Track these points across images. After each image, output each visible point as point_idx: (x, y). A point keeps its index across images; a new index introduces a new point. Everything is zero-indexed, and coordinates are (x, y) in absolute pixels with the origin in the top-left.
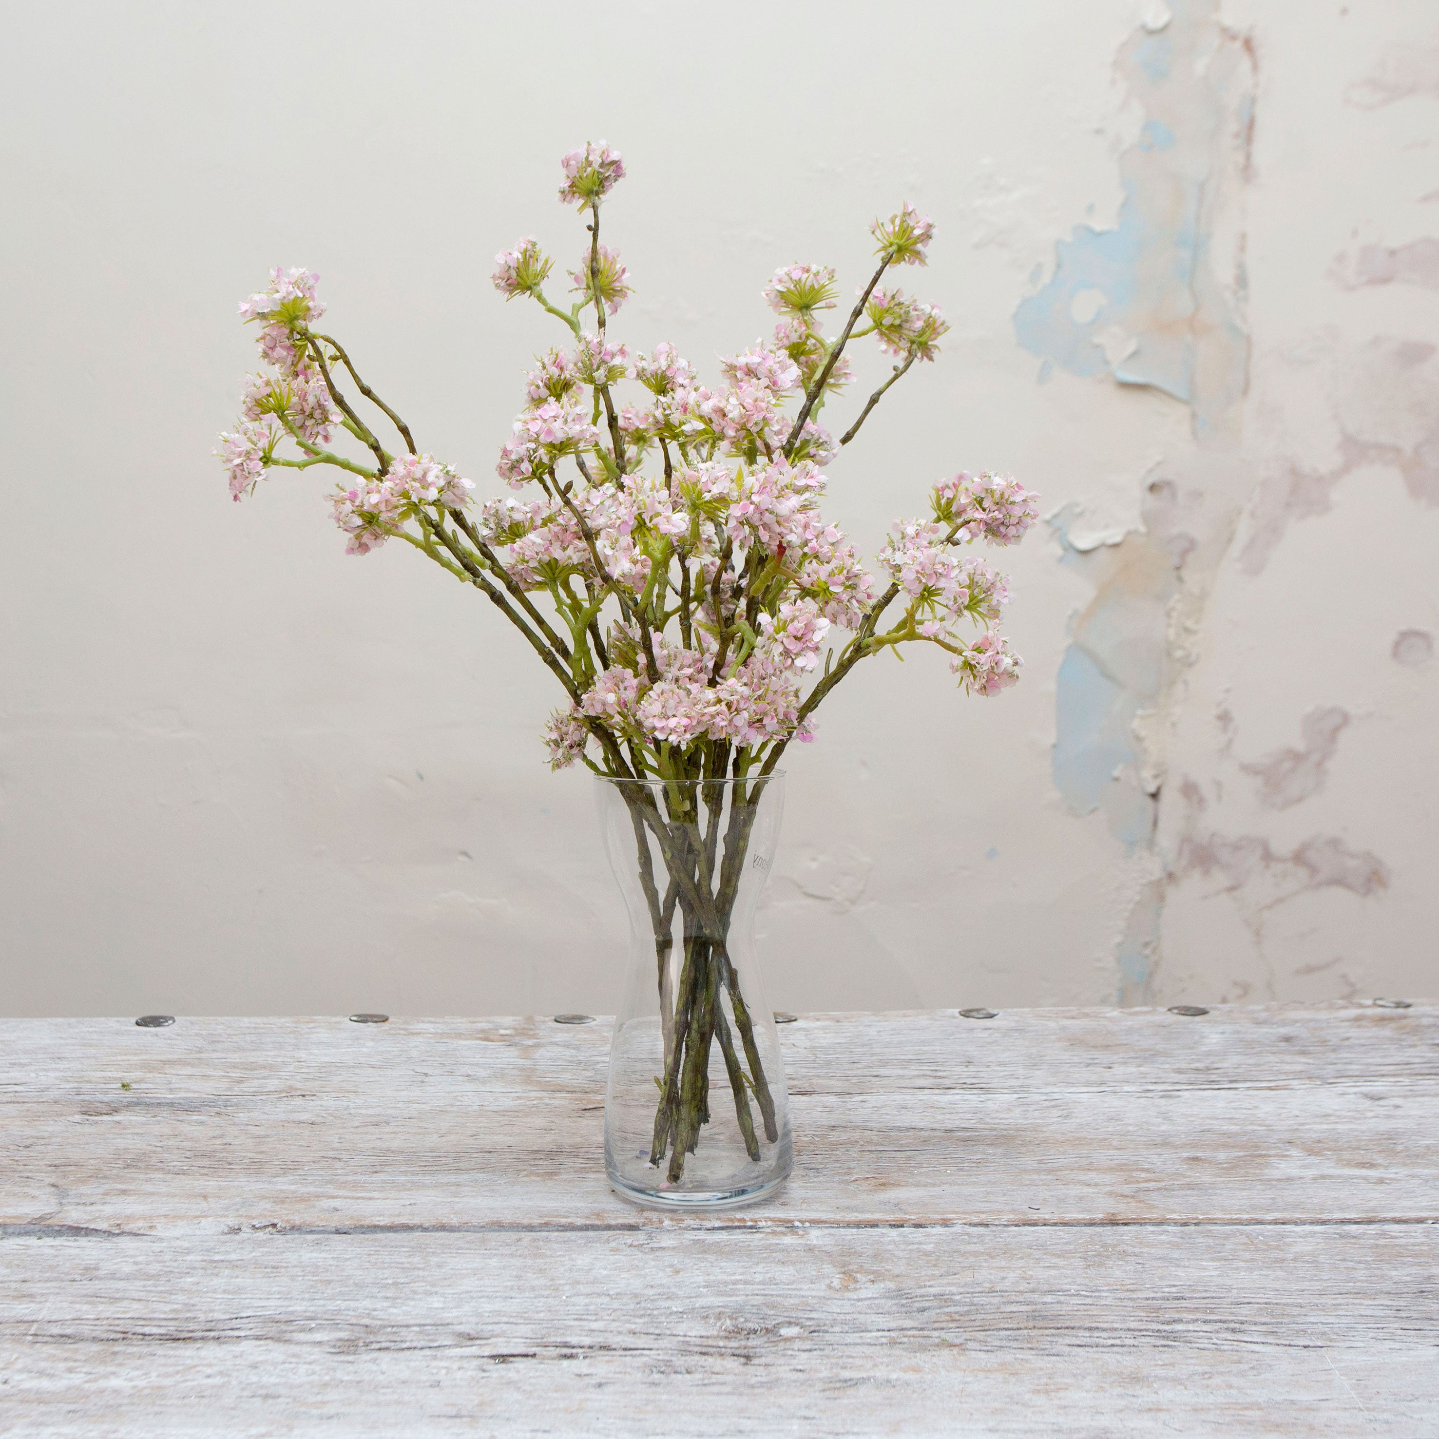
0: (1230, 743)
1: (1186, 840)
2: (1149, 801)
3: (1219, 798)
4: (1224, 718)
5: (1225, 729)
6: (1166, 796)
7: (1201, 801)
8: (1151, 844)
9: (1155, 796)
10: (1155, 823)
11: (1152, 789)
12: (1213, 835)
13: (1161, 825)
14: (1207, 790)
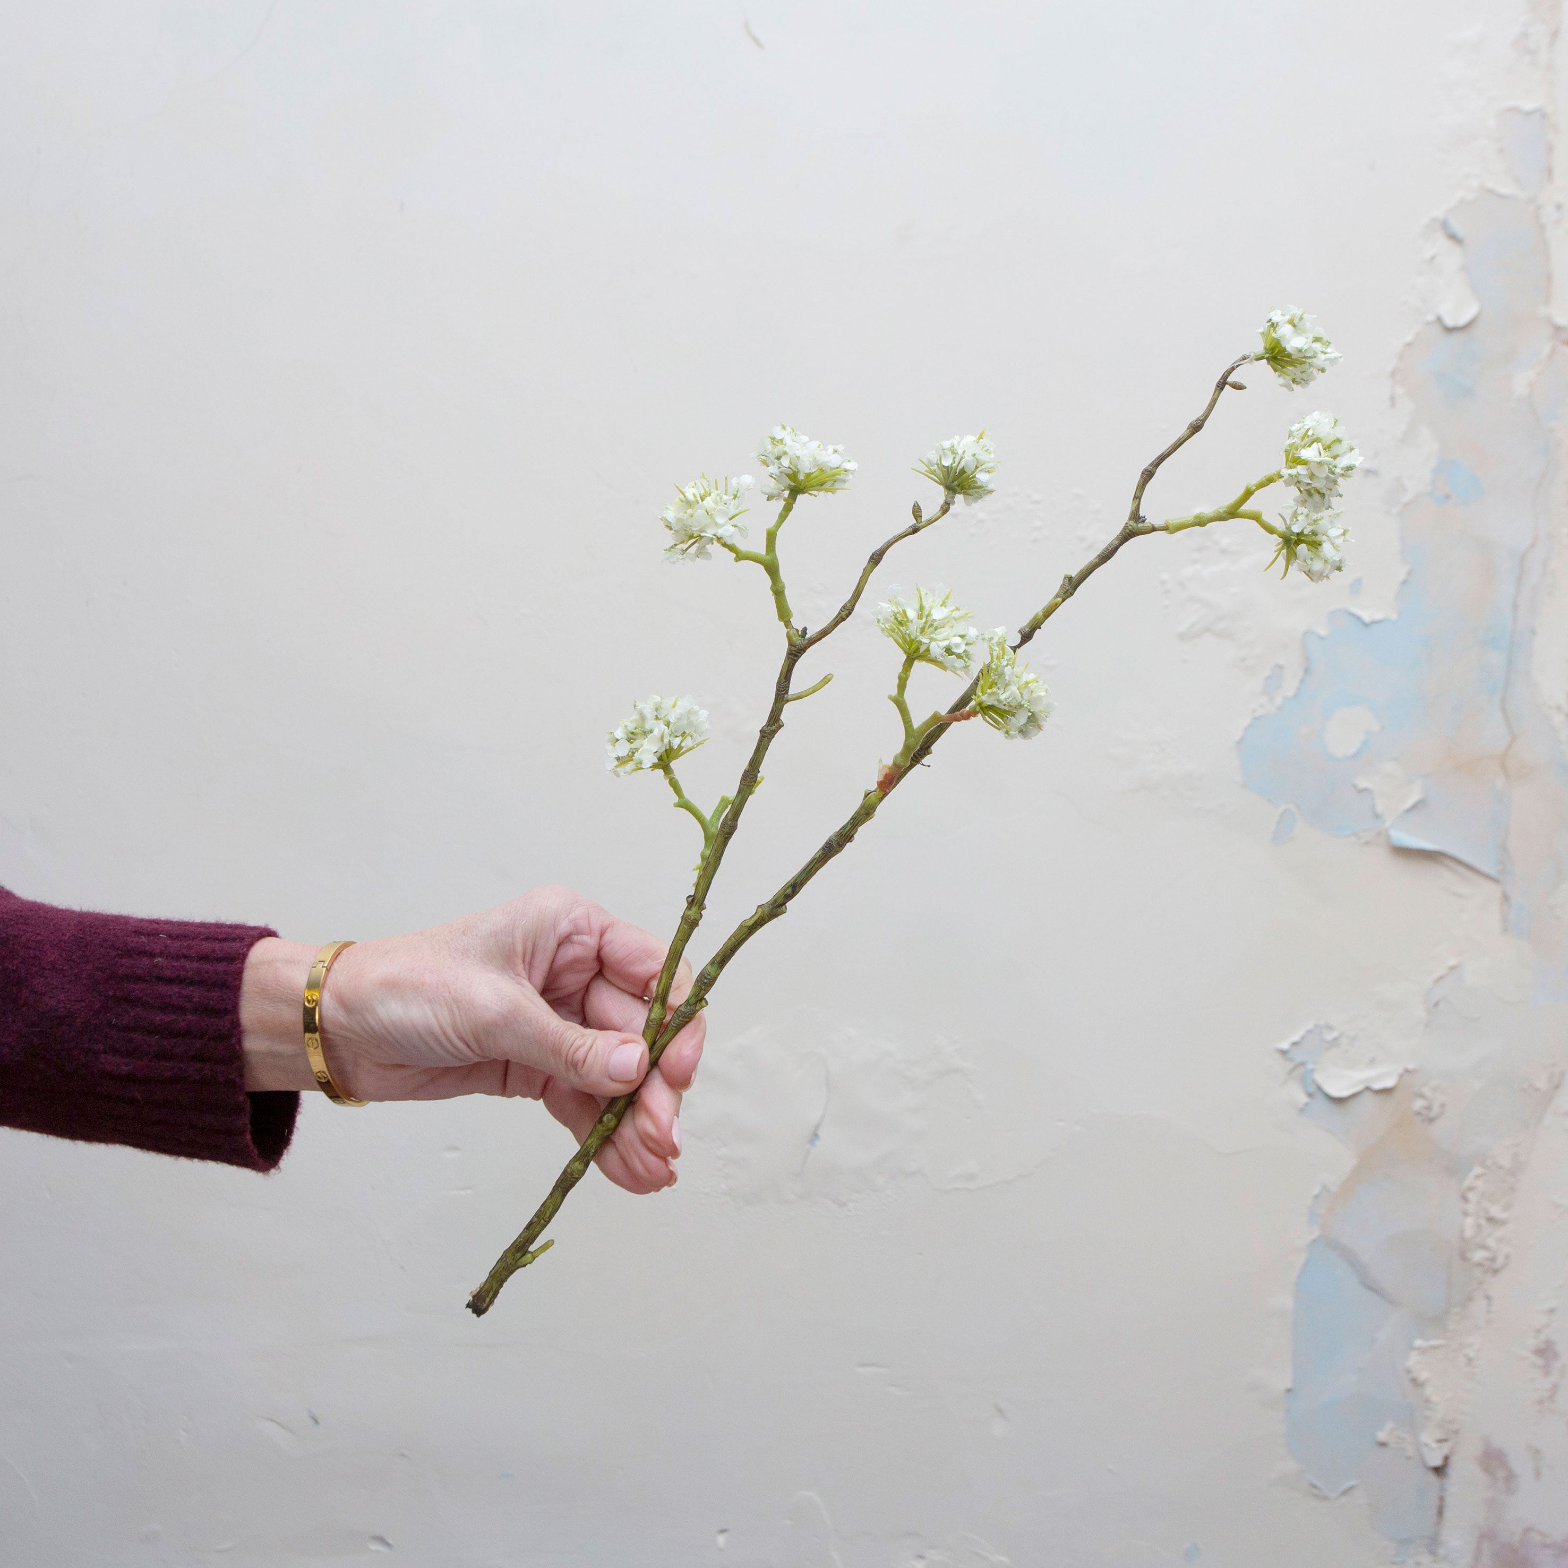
0: (1555, 1388)
1: (1487, 1535)
2: (1432, 1478)
3: (1538, 1474)
4: (1546, 1352)
5: (1546, 1370)
6: (1454, 1472)
7: (1510, 1477)
8: (1433, 1543)
9: (1439, 1471)
10: (1440, 1512)
11: (1437, 1462)
12: (1528, 1530)
13: (1448, 1513)
14: (1521, 1464)
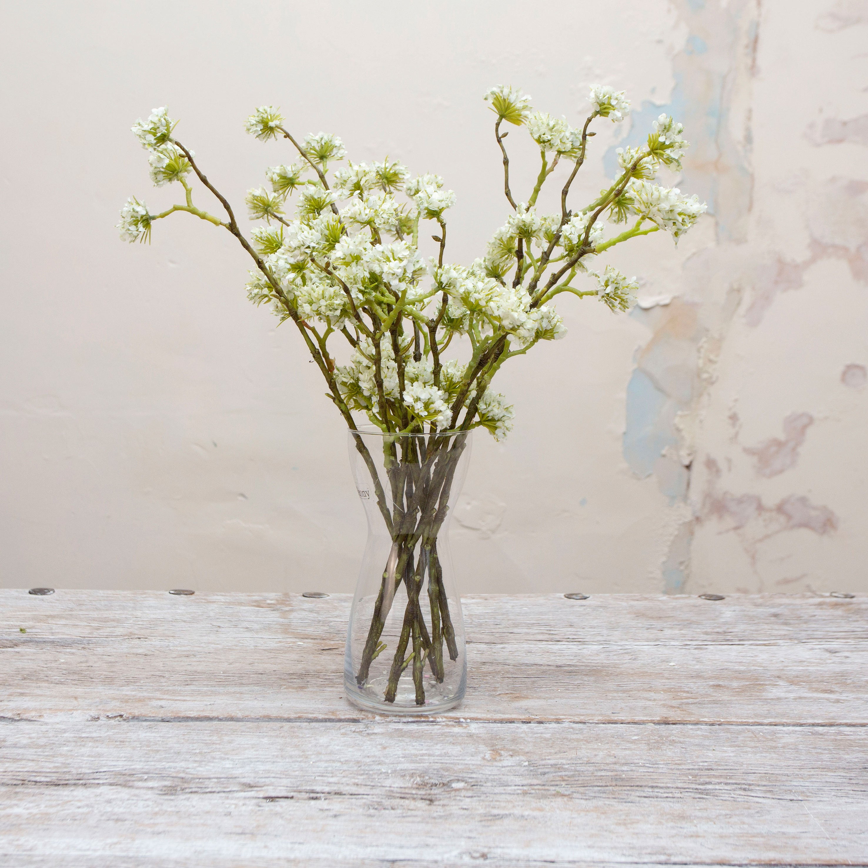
0: (737, 434)
1: (708, 495)
2: (685, 470)
3: (730, 469)
4: (734, 418)
5: (734, 425)
6: (695, 467)
7: (718, 471)
8: (685, 498)
9: (688, 467)
10: (688, 485)
11: (687, 463)
12: (725, 493)
13: (692, 486)
14: (722, 465)
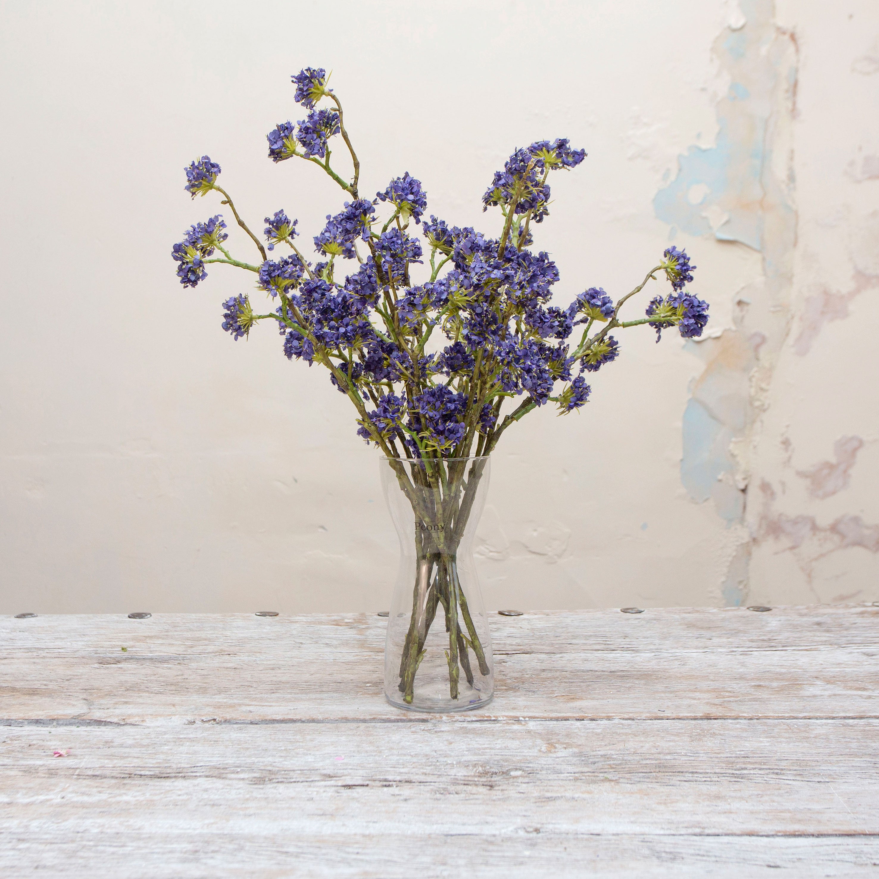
0: (790, 458)
1: (763, 517)
2: (741, 494)
3: (784, 492)
4: (786, 443)
5: (786, 450)
6: (751, 491)
7: (773, 494)
8: (742, 520)
9: (744, 491)
10: (745, 508)
11: (742, 486)
12: (781, 515)
13: (748, 508)
14: (777, 488)
